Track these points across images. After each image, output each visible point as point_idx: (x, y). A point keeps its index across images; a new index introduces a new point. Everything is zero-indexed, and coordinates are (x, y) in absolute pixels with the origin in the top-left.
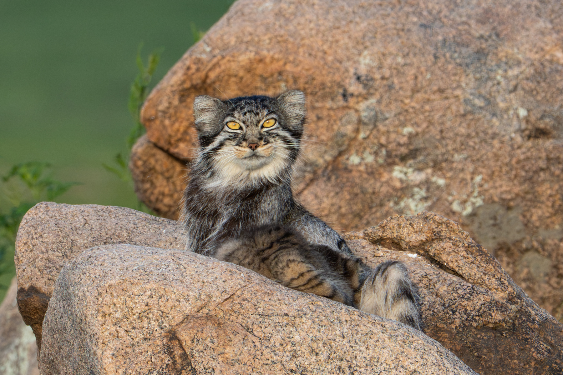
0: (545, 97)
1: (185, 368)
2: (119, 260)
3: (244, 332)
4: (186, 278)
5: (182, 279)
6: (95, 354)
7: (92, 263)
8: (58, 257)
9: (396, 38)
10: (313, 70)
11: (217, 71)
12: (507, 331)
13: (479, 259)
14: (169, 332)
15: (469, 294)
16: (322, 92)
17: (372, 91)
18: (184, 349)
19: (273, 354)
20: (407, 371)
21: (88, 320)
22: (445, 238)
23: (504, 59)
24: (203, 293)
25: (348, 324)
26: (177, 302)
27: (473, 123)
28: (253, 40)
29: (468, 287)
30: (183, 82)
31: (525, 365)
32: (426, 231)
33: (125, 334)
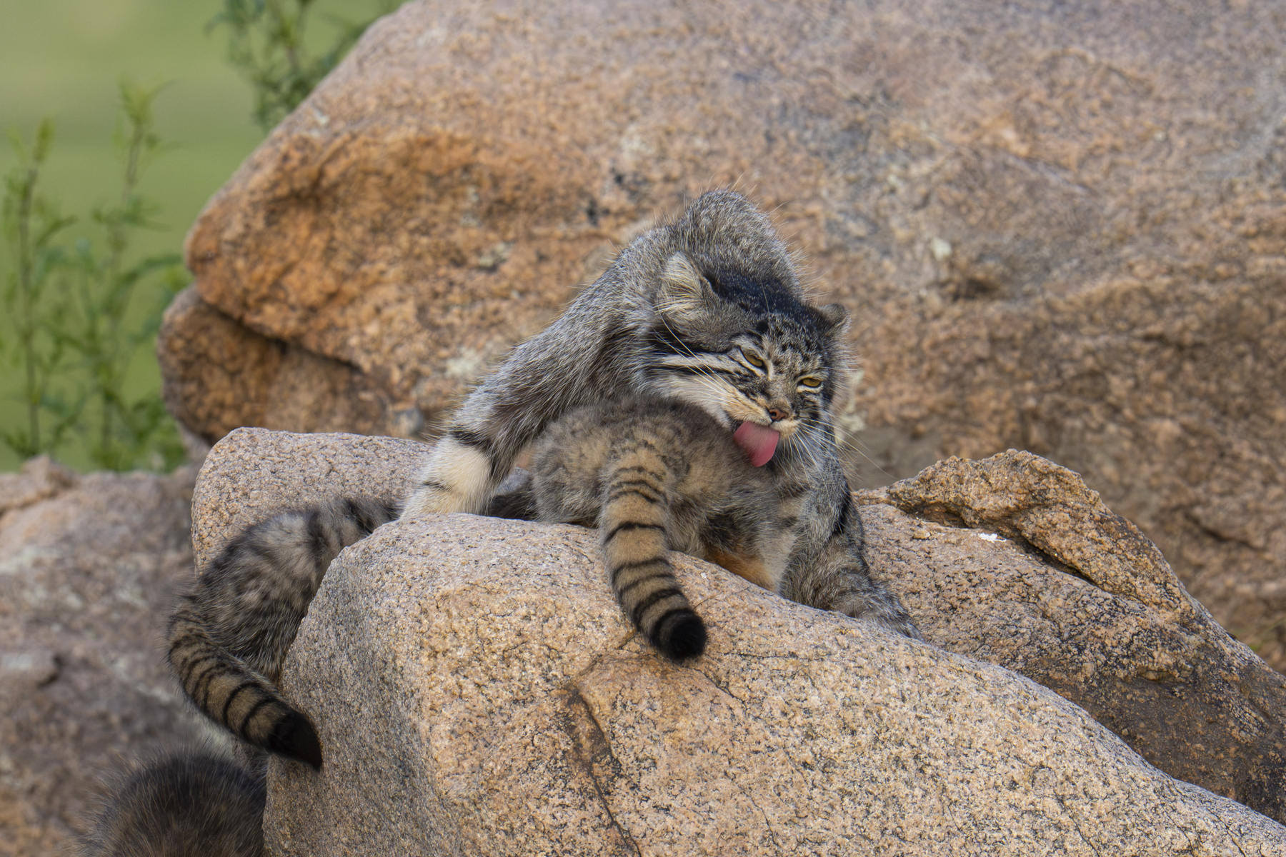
0: (985, 217)
1: (598, 758)
2: (459, 546)
3: (712, 688)
4: (595, 581)
5: (586, 582)
6: (414, 730)
7: (404, 551)
9: (690, 101)
10: (529, 163)
11: (343, 162)
12: (1182, 687)
13: (1123, 546)
14: (567, 688)
15: (1109, 613)
16: (547, 205)
17: (646, 204)
18: (595, 722)
19: (768, 733)
20: (1027, 766)
21: (399, 663)
22: (1055, 504)
23: (902, 144)
25: (912, 674)
26: (580, 629)
27: (844, 268)
28: (412, 103)
29: (1105, 600)
30: (275, 185)
31: (1217, 753)
32: (1015, 490)
33: (476, 692)
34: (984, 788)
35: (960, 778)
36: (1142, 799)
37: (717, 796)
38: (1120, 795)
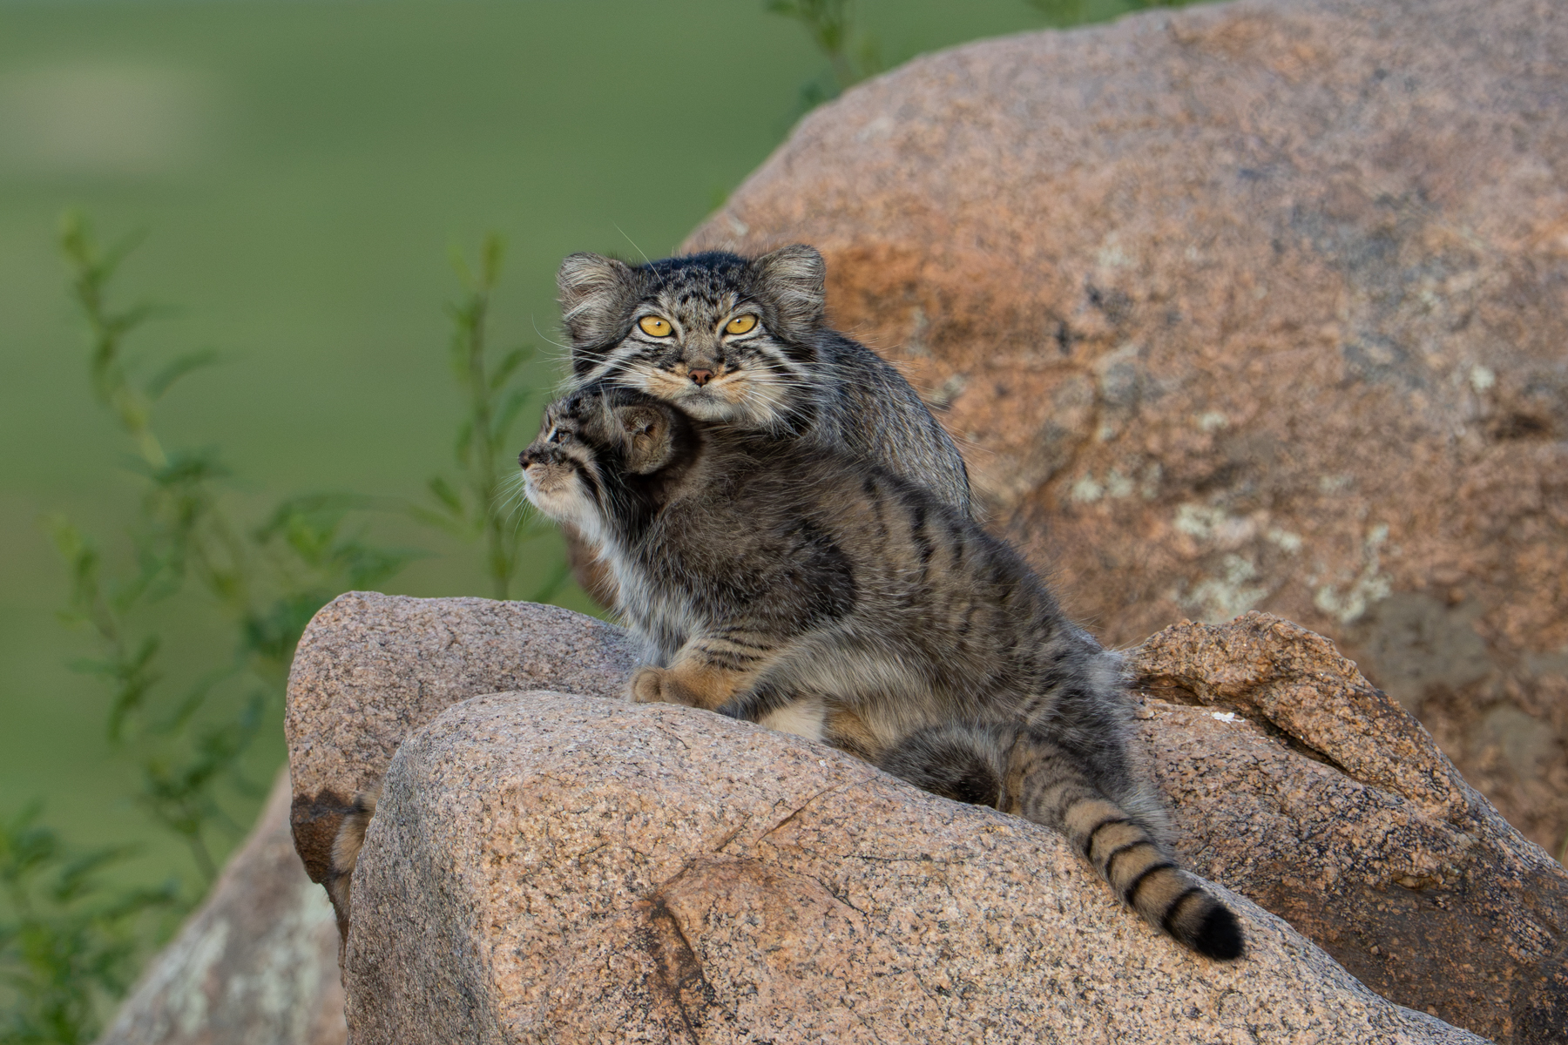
0: (1537, 340)
1: (687, 983)
2: (532, 729)
3: (827, 898)
4: (691, 770)
5: (679, 772)
6: (475, 951)
7: (467, 737)
8: (388, 720)
9: (1183, 203)
10: (987, 280)
12: (1447, 896)
13: (1381, 726)
14: (650, 898)
15: (1359, 807)
16: (1010, 330)
17: (1127, 327)
18: (684, 940)
19: (894, 951)
20: (1212, 991)
21: (458, 870)
22: (1301, 676)
24: (730, 807)
25: (1073, 880)
26: (669, 828)
27: (1365, 402)
28: (845, 209)
29: (1355, 790)
31: (1489, 975)
32: (1255, 660)
33: (547, 905)
34: (1159, 1016)
35: (1131, 1005)
36: (1353, 1030)
37: (832, 1028)
38: (1327, 1025)
